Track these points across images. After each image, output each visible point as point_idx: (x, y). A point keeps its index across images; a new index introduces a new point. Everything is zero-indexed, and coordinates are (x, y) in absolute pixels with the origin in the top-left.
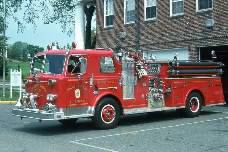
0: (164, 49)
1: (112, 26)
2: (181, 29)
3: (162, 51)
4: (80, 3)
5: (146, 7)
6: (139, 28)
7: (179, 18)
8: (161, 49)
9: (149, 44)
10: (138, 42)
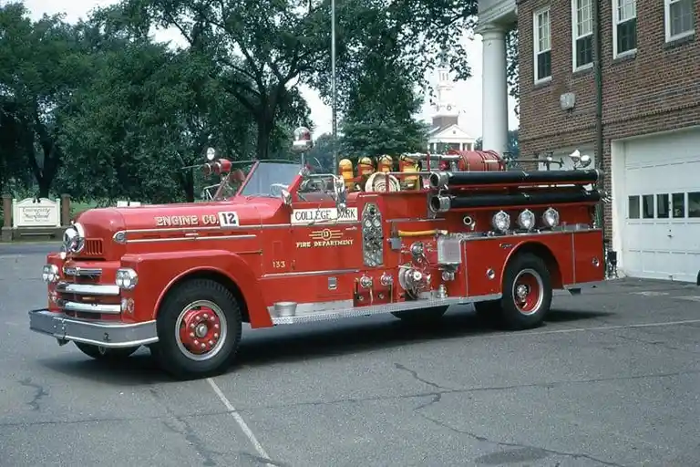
0: (654, 131)
1: (550, 78)
2: (688, 76)
3: (637, 139)
4: (492, 26)
5: (616, 22)
6: (601, 78)
7: (686, 43)
8: (649, 132)
9: (621, 121)
10: (599, 116)
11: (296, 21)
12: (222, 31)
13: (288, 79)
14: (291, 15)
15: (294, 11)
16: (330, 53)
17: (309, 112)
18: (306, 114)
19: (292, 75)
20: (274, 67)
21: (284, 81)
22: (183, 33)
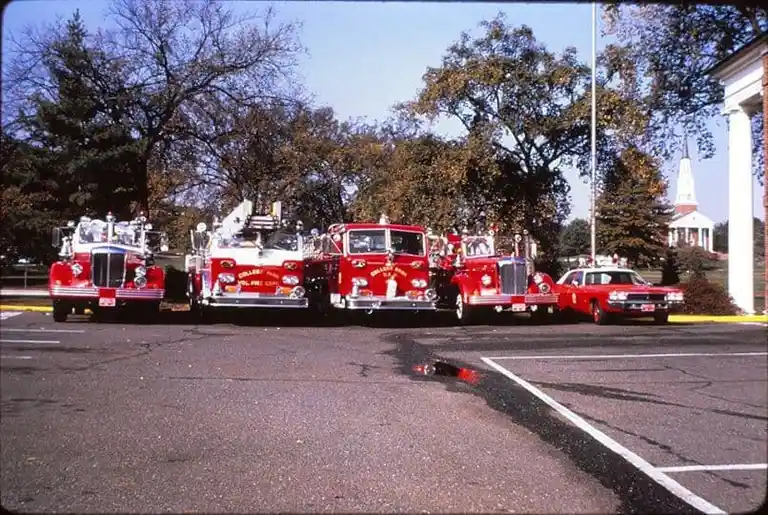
11: (560, 110)
12: (496, 120)
13: (552, 160)
14: (556, 106)
15: (559, 103)
16: (589, 137)
17: (569, 189)
18: (566, 190)
19: (555, 157)
20: (540, 150)
21: (547, 162)
22: (464, 122)
